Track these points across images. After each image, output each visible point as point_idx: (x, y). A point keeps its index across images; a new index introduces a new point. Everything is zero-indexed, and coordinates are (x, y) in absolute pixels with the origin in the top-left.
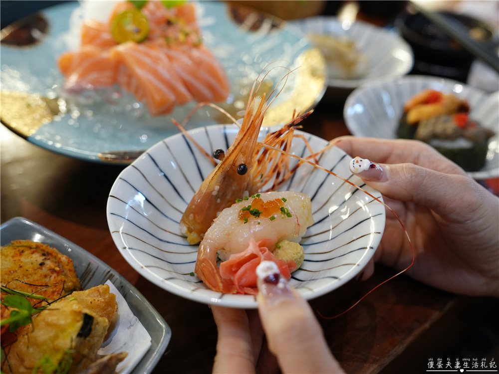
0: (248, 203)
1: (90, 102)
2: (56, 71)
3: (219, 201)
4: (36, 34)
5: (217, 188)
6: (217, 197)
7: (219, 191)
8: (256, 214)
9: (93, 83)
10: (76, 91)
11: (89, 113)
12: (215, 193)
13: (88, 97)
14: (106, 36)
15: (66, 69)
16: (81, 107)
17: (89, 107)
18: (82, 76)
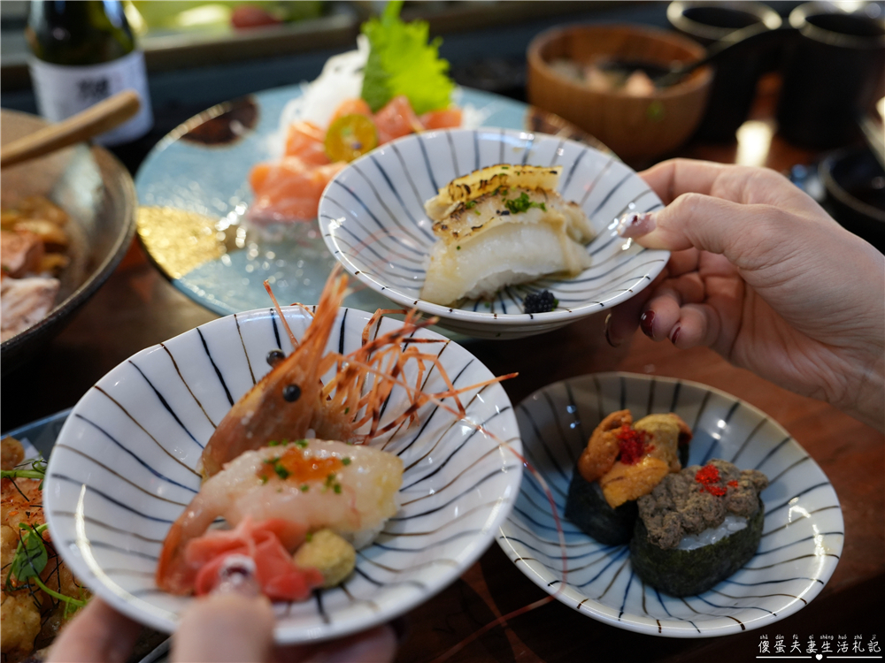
0: (277, 452)
1: (277, 238)
2: (246, 187)
3: (250, 435)
4: (237, 128)
5: (250, 413)
6: (247, 428)
7: (252, 420)
8: (284, 475)
9: (283, 212)
10: (261, 222)
11: (271, 255)
12: (245, 422)
13: (274, 232)
14: (318, 148)
15: (259, 184)
16: (262, 244)
17: (274, 246)
18: (274, 201)
